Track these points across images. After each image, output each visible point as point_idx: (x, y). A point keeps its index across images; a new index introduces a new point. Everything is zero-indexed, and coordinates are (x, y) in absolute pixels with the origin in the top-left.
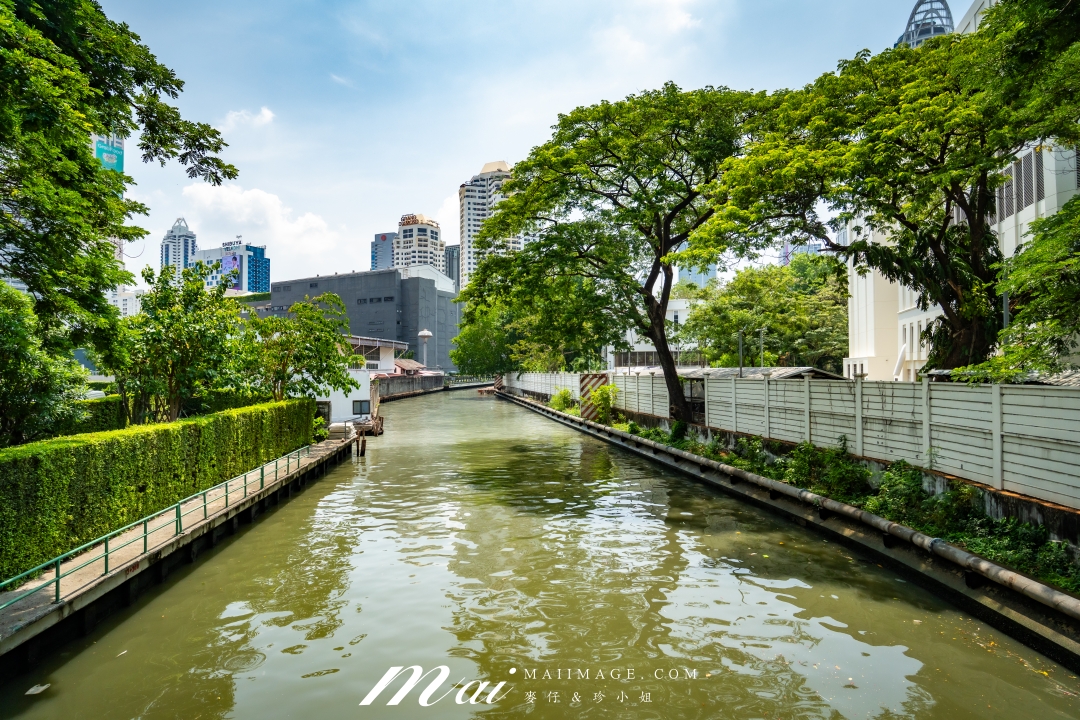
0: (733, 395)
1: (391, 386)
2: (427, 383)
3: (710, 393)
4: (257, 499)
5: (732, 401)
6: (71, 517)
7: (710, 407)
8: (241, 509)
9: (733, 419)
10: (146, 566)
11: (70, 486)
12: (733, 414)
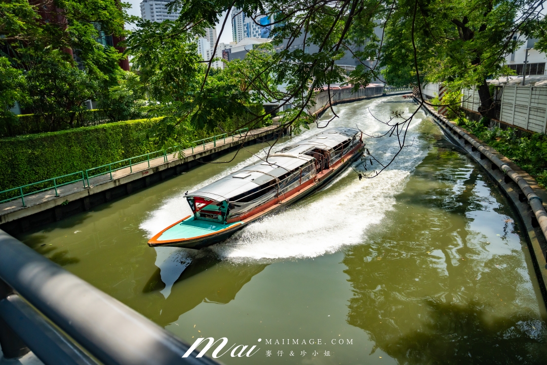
0: (514, 98)
1: (342, 95)
2: (369, 92)
3: (505, 97)
4: (213, 151)
5: (513, 102)
6: (123, 152)
7: (504, 107)
8: (204, 155)
9: (512, 116)
10: (151, 172)
11: (121, 140)
12: (513, 112)
